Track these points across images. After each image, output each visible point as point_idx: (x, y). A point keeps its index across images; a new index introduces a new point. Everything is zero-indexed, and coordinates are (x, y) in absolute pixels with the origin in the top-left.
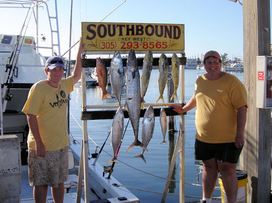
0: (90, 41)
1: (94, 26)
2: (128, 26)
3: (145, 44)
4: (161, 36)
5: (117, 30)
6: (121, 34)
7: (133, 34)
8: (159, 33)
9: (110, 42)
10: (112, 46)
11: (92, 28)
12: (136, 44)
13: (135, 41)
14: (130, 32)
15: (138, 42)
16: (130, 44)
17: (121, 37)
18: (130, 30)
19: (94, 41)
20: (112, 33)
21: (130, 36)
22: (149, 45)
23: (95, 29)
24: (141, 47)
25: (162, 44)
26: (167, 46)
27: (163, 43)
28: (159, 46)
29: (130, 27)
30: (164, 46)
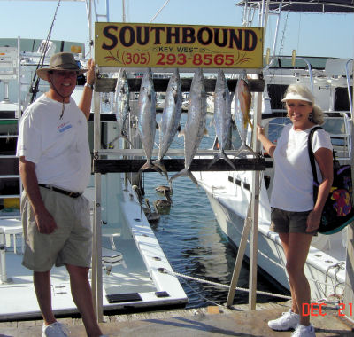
0: (108, 51)
1: (115, 28)
2: (169, 29)
3: (198, 57)
4: (224, 45)
5: (152, 34)
6: (157, 41)
7: (177, 41)
8: (221, 40)
9: (139, 53)
10: (143, 60)
11: (111, 31)
12: (182, 57)
13: (180, 53)
14: (173, 39)
15: (186, 54)
16: (171, 58)
17: (158, 45)
18: (174, 35)
19: (113, 51)
20: (143, 39)
21: (173, 45)
22: (203, 59)
23: (117, 34)
24: (189, 62)
25: (224, 58)
26: (233, 62)
27: (227, 56)
28: (219, 61)
29: (173, 31)
30: (229, 62)
